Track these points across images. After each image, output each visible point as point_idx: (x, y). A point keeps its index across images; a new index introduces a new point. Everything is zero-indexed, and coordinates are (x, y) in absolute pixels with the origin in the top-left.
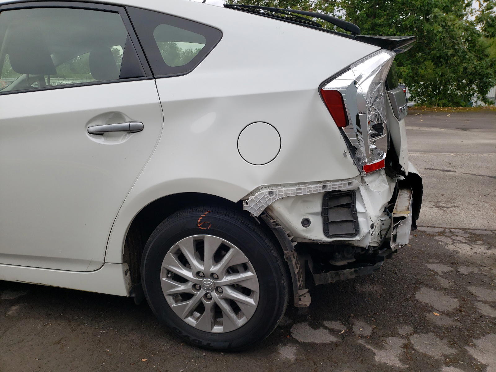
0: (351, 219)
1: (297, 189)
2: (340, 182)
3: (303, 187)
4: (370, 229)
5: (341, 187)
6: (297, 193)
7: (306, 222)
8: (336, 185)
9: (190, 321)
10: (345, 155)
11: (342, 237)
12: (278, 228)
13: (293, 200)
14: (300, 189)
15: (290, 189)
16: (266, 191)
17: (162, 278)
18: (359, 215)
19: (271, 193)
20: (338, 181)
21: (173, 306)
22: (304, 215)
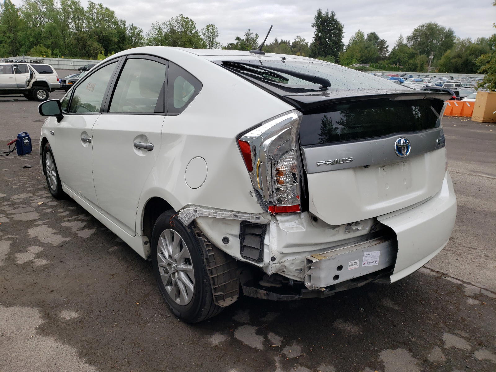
0: (259, 248)
1: (214, 213)
2: (248, 215)
3: (218, 211)
4: (270, 260)
5: (250, 219)
6: (214, 215)
7: (226, 240)
8: (245, 216)
9: (168, 289)
10: (251, 194)
11: (251, 260)
12: (200, 238)
13: (212, 220)
14: (216, 213)
15: (208, 211)
16: (192, 209)
17: (158, 253)
18: (265, 246)
19: (195, 211)
20: (246, 213)
21: (161, 274)
22: (225, 234)
